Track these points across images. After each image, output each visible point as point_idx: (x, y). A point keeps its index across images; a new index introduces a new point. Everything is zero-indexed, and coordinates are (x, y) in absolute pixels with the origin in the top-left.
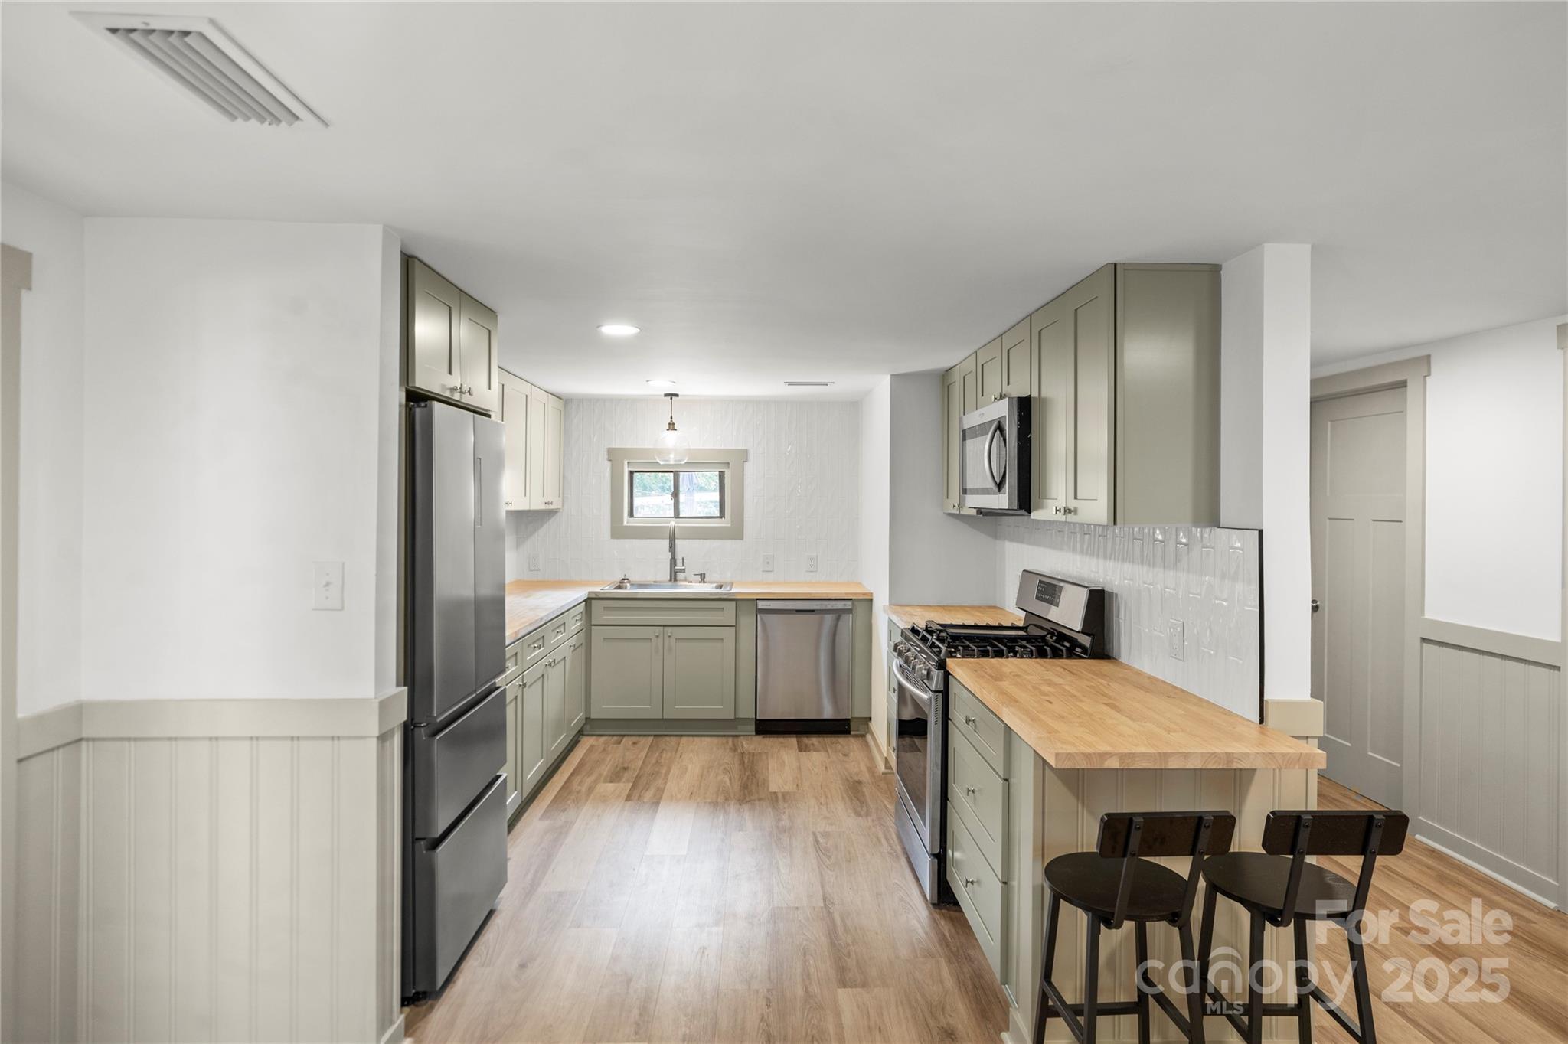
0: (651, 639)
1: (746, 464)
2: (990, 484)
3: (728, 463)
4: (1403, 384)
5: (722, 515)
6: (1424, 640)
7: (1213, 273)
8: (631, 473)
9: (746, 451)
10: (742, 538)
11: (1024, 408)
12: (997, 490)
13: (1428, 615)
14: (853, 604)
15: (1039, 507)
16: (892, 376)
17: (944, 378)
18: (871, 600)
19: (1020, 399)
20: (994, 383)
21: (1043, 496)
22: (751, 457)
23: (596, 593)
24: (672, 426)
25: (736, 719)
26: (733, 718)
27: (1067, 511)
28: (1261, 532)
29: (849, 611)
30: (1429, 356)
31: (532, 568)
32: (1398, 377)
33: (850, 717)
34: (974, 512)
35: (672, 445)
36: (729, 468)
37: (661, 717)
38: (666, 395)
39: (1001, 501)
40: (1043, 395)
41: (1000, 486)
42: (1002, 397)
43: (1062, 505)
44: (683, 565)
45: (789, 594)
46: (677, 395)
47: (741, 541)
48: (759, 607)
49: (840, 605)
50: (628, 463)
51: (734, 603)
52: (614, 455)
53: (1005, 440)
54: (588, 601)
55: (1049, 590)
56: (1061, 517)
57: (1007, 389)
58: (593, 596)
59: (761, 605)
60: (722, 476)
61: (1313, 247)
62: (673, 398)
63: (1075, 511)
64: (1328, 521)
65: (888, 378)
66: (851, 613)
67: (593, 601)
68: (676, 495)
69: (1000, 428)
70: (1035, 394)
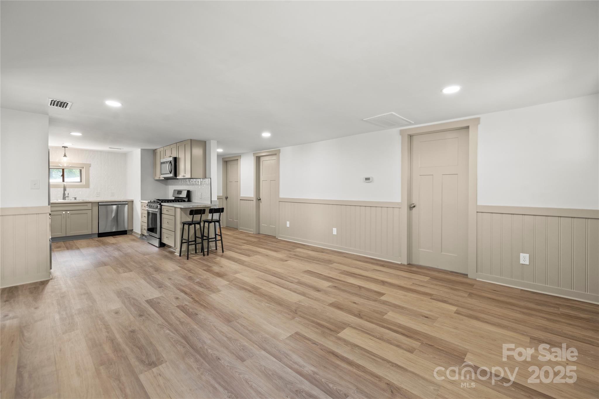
0: (61, 215)
1: (90, 167)
2: (169, 172)
4: (238, 160)
5: (81, 181)
6: (240, 200)
7: (205, 142)
9: (90, 164)
10: (89, 188)
11: (175, 159)
12: (170, 173)
13: (241, 196)
14: (128, 202)
15: (178, 176)
16: (141, 149)
17: (154, 151)
18: (133, 201)
19: (175, 158)
20: (168, 153)
21: (179, 174)
22: (92, 166)
24: (65, 156)
25: (92, 234)
26: (91, 233)
27: (184, 176)
28: (211, 178)
29: (127, 204)
30: (241, 156)
32: (237, 158)
33: (127, 230)
34: (163, 179)
35: (65, 161)
36: (84, 168)
37: (65, 236)
38: (63, 147)
39: (171, 175)
40: (179, 157)
41: (171, 172)
42: (170, 157)
43: (183, 175)
44: (68, 195)
45: (108, 201)
46: (67, 147)
47: (88, 189)
49: (123, 203)
51: (91, 203)
53: (172, 165)
55: (180, 192)
56: (183, 177)
57: (171, 155)
59: (100, 204)
60: (81, 171)
61: (217, 142)
62: (66, 148)
63: (185, 176)
64: (229, 183)
65: (140, 149)
68: (63, 176)
69: (171, 162)
70: (177, 157)
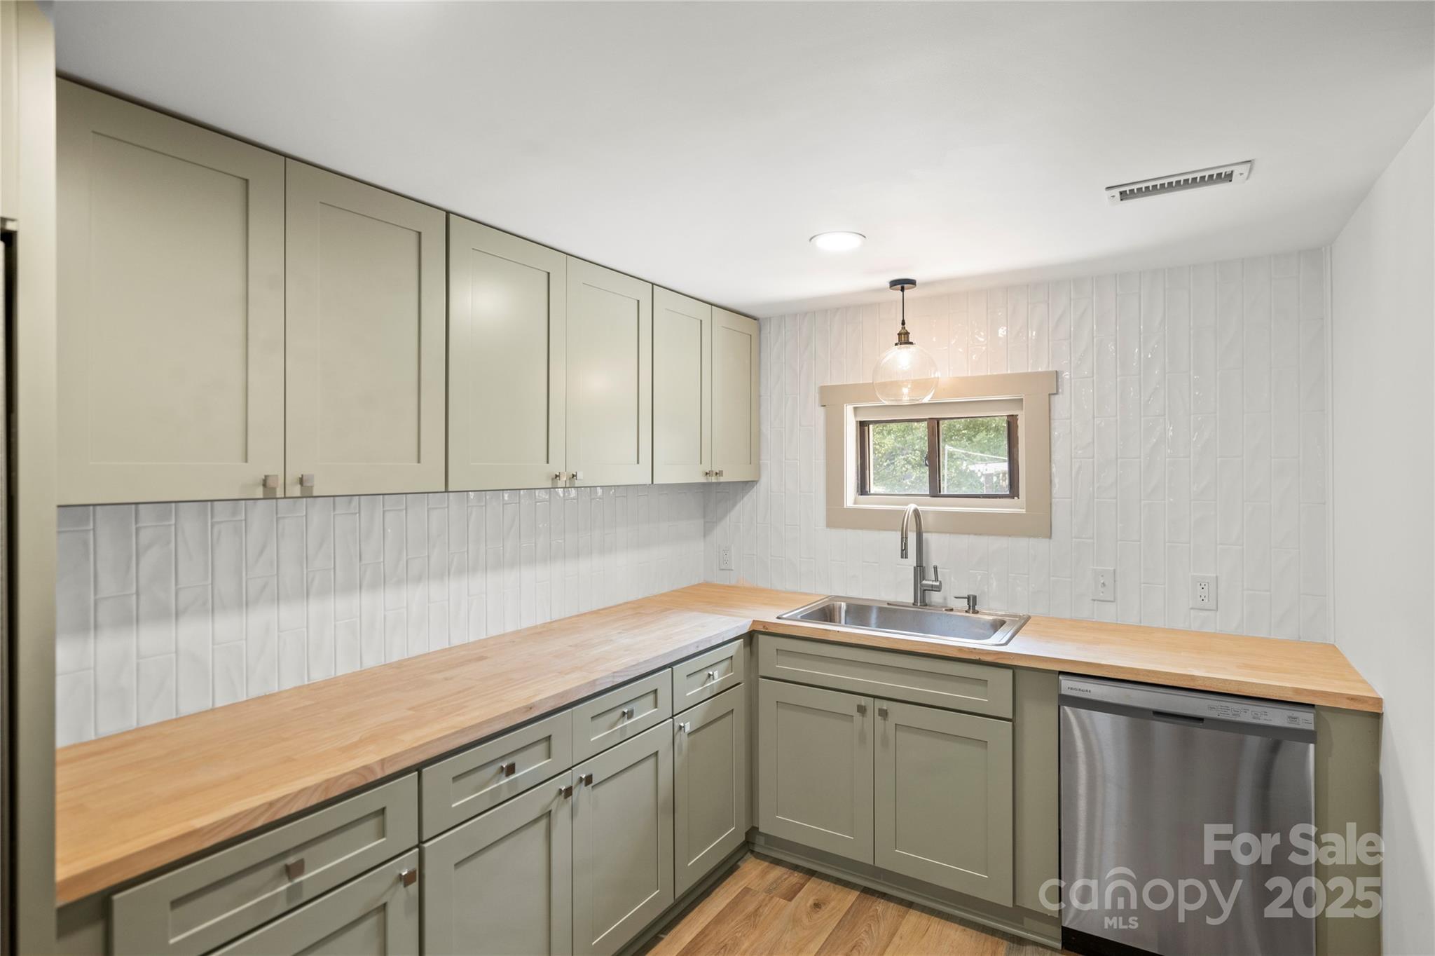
0: (852, 716)
1: (1056, 399)
3: (1022, 400)
5: (1014, 491)
8: (863, 425)
9: (1055, 377)
10: (1050, 536)
14: (1317, 718)
18: (1378, 716)
22: (1066, 387)
23: (765, 624)
24: (905, 338)
25: (1013, 906)
29: (1308, 736)
31: (723, 567)
35: (905, 371)
36: (1022, 409)
37: (871, 862)
38: (895, 283)
44: (937, 579)
45: (1137, 671)
46: (909, 281)
47: (1046, 541)
48: (1064, 691)
49: (1277, 718)
50: (855, 409)
51: (1010, 673)
52: (830, 398)
54: (750, 638)
58: (760, 628)
59: (1069, 686)
60: (1013, 423)
62: (905, 287)
66: (1314, 742)
67: (761, 637)
68: (933, 458)
